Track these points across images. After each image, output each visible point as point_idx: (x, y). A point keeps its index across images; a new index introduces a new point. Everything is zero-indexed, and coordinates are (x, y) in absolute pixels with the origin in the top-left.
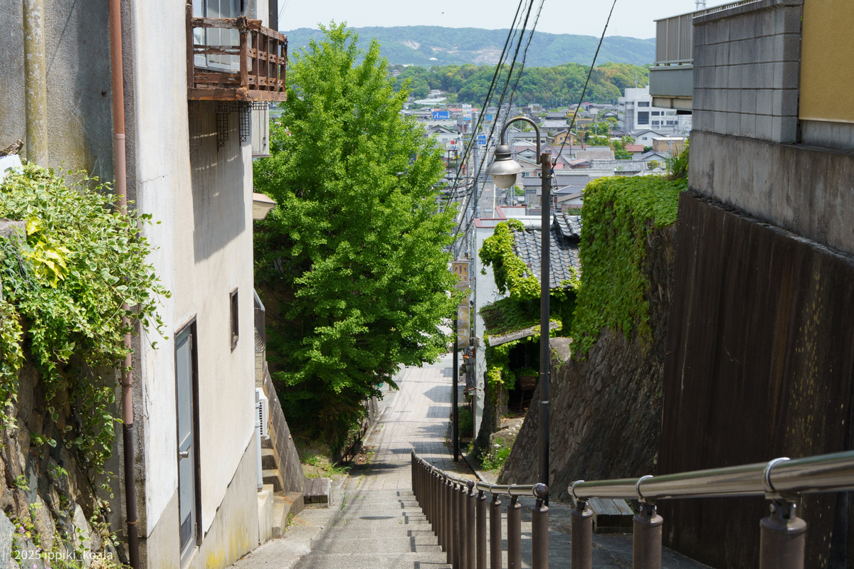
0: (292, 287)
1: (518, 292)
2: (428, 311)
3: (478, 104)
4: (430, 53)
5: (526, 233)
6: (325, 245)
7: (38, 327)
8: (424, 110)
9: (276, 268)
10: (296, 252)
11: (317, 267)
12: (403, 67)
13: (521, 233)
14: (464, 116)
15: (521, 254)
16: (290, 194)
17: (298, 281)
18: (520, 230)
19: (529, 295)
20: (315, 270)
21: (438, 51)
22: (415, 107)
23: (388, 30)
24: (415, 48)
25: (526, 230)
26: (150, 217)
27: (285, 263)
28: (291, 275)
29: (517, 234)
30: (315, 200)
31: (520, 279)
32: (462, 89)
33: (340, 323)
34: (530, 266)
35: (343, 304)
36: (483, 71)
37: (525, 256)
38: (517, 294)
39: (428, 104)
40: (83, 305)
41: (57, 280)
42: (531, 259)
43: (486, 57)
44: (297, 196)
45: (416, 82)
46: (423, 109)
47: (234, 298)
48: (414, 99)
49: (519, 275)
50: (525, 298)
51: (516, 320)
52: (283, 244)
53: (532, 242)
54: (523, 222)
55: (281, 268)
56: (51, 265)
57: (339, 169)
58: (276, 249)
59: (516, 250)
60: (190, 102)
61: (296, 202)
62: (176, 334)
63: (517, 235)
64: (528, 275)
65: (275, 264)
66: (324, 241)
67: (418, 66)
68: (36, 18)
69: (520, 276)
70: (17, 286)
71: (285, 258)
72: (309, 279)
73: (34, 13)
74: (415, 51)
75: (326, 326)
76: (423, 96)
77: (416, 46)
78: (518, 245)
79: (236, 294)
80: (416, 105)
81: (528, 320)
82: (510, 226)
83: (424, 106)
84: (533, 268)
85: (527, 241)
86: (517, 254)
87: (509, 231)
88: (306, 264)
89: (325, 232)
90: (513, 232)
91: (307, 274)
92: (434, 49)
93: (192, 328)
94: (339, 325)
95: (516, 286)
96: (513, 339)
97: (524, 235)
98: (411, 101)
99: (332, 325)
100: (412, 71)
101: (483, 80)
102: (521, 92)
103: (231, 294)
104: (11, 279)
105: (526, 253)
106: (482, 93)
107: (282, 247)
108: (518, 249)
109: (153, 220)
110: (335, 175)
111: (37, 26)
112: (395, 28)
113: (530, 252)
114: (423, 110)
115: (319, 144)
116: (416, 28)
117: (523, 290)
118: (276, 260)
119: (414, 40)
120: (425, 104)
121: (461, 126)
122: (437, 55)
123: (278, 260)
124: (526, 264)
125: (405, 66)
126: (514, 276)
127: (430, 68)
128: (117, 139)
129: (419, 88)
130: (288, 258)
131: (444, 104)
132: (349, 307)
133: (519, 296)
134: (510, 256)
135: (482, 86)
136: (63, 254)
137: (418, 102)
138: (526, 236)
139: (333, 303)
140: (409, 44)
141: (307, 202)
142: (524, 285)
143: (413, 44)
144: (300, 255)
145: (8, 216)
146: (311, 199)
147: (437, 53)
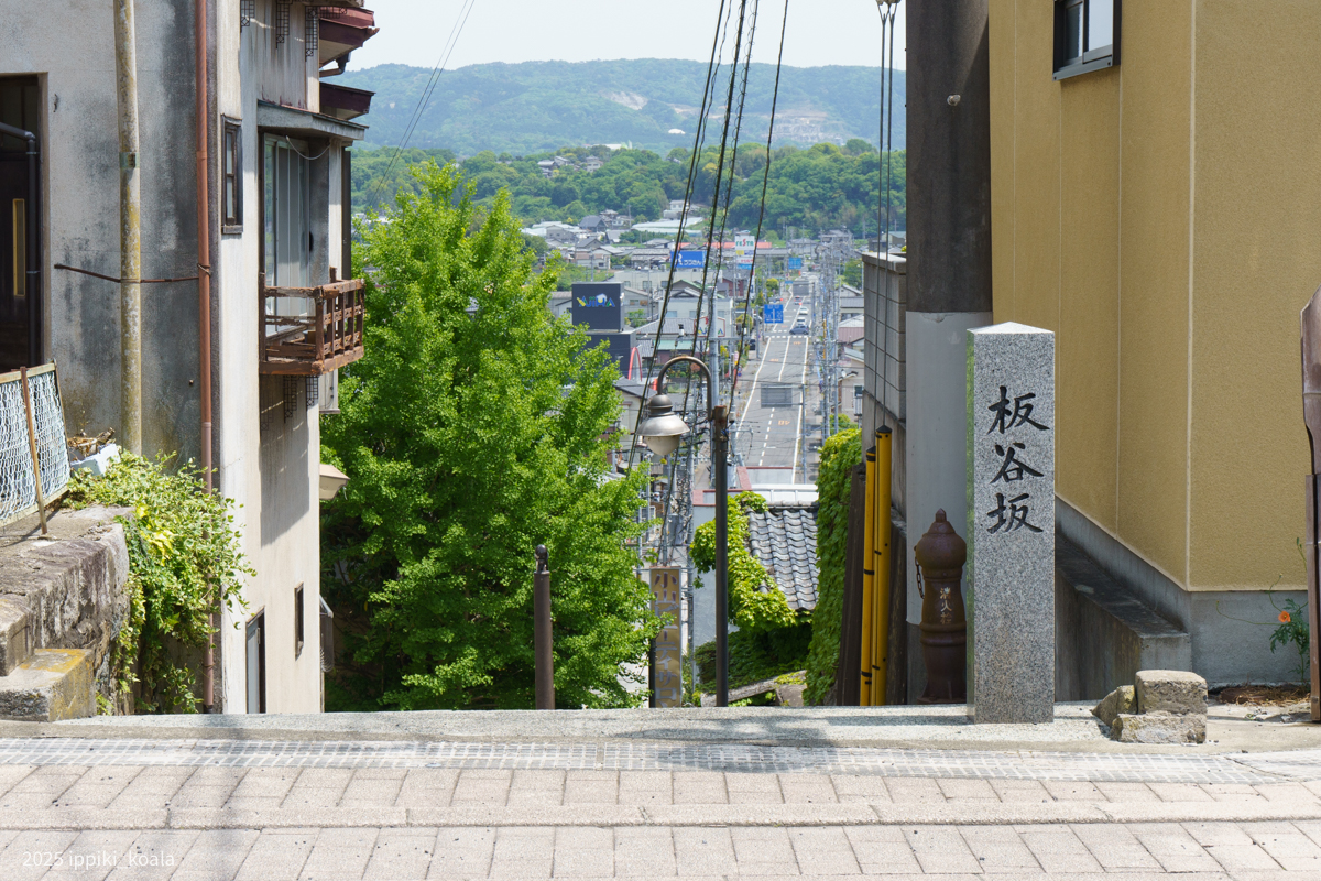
0: (366, 608)
1: (751, 617)
2: (595, 647)
3: (773, 233)
4: (670, 120)
5: (769, 515)
6: (422, 535)
7: (156, 597)
8: (653, 247)
9: (339, 576)
10: (371, 549)
11: (407, 573)
12: (608, 149)
13: (761, 516)
14: (739, 260)
15: (758, 553)
16: (363, 450)
17: (376, 597)
18: (759, 511)
19: (769, 622)
20: (405, 577)
21: (688, 115)
22: (634, 238)
23: (577, 68)
24: (636, 108)
25: (771, 511)
26: (233, 501)
27: (353, 567)
28: (364, 588)
29: (753, 517)
30: (405, 460)
31: (755, 595)
32: (738, 199)
33: (446, 668)
34: (772, 572)
35: (449, 637)
36: (784, 160)
37: (766, 556)
38: (749, 621)
39: (663, 231)
40: (184, 582)
41: (164, 558)
42: (776, 561)
43: (792, 128)
44: (374, 454)
45: (637, 183)
46: (650, 243)
47: (299, 595)
48: (631, 220)
49: (753, 587)
50: (763, 626)
51: (751, 666)
52: (350, 535)
53: (778, 531)
54: (765, 495)
55: (346, 577)
56: (160, 544)
57: (446, 408)
58: (337, 542)
59: (750, 545)
60: (261, 376)
61: (373, 463)
62: (247, 623)
63: (754, 519)
64: (769, 588)
65: (337, 570)
66: (421, 529)
67: (641, 147)
68: (134, 317)
69: (755, 590)
70: (140, 563)
71: (352, 559)
72: (393, 593)
73: (132, 313)
74: (636, 114)
75: (423, 674)
76: (652, 215)
77: (639, 102)
78: (755, 536)
79: (302, 591)
80: (636, 233)
81: (770, 665)
82: (743, 504)
83: (653, 236)
84: (778, 574)
85: (771, 529)
86: (752, 552)
87: (740, 513)
88: (389, 569)
89: (421, 514)
90: (747, 513)
91: (391, 584)
92: (678, 110)
93: (260, 621)
94: (444, 670)
95: (747, 607)
96: (741, 696)
97: (766, 519)
98: (627, 225)
99: (431, 671)
100: (629, 160)
101: (783, 179)
102: (867, 205)
103: (296, 589)
104: (136, 556)
105: (768, 550)
106: (781, 207)
107: (349, 540)
108: (755, 544)
109: (236, 504)
110: (439, 418)
111: (135, 324)
112: (592, 64)
113: (774, 548)
114: (650, 247)
115: (413, 366)
116: (638, 65)
117: (758, 613)
118: (339, 563)
119: (634, 89)
120: (657, 231)
121: (730, 283)
122: (685, 122)
123: (341, 562)
124: (768, 568)
125: (614, 147)
126: (745, 590)
127: (669, 151)
128: (206, 428)
129: (642, 197)
130: (359, 559)
131: (699, 232)
132: (461, 642)
133: (753, 624)
134: (740, 556)
135: (781, 192)
136: (168, 537)
137: (641, 227)
138: (769, 522)
139: (433, 633)
140: (623, 100)
141: (392, 464)
142: (760, 605)
143: (632, 99)
144: (379, 553)
145: (117, 502)
146: (399, 459)
147: (684, 118)
